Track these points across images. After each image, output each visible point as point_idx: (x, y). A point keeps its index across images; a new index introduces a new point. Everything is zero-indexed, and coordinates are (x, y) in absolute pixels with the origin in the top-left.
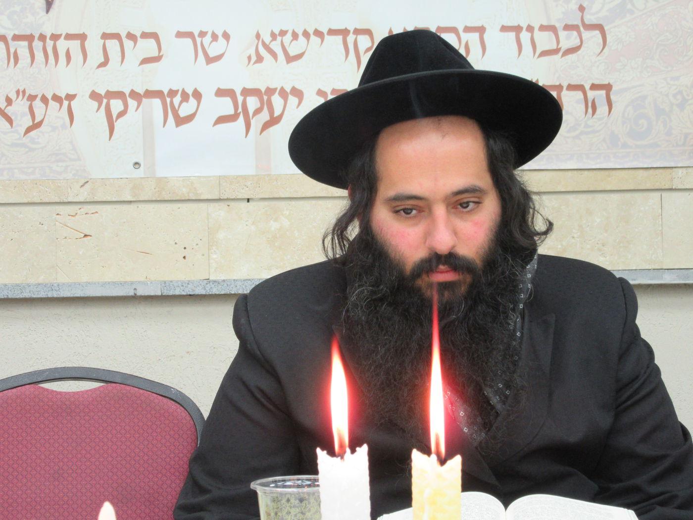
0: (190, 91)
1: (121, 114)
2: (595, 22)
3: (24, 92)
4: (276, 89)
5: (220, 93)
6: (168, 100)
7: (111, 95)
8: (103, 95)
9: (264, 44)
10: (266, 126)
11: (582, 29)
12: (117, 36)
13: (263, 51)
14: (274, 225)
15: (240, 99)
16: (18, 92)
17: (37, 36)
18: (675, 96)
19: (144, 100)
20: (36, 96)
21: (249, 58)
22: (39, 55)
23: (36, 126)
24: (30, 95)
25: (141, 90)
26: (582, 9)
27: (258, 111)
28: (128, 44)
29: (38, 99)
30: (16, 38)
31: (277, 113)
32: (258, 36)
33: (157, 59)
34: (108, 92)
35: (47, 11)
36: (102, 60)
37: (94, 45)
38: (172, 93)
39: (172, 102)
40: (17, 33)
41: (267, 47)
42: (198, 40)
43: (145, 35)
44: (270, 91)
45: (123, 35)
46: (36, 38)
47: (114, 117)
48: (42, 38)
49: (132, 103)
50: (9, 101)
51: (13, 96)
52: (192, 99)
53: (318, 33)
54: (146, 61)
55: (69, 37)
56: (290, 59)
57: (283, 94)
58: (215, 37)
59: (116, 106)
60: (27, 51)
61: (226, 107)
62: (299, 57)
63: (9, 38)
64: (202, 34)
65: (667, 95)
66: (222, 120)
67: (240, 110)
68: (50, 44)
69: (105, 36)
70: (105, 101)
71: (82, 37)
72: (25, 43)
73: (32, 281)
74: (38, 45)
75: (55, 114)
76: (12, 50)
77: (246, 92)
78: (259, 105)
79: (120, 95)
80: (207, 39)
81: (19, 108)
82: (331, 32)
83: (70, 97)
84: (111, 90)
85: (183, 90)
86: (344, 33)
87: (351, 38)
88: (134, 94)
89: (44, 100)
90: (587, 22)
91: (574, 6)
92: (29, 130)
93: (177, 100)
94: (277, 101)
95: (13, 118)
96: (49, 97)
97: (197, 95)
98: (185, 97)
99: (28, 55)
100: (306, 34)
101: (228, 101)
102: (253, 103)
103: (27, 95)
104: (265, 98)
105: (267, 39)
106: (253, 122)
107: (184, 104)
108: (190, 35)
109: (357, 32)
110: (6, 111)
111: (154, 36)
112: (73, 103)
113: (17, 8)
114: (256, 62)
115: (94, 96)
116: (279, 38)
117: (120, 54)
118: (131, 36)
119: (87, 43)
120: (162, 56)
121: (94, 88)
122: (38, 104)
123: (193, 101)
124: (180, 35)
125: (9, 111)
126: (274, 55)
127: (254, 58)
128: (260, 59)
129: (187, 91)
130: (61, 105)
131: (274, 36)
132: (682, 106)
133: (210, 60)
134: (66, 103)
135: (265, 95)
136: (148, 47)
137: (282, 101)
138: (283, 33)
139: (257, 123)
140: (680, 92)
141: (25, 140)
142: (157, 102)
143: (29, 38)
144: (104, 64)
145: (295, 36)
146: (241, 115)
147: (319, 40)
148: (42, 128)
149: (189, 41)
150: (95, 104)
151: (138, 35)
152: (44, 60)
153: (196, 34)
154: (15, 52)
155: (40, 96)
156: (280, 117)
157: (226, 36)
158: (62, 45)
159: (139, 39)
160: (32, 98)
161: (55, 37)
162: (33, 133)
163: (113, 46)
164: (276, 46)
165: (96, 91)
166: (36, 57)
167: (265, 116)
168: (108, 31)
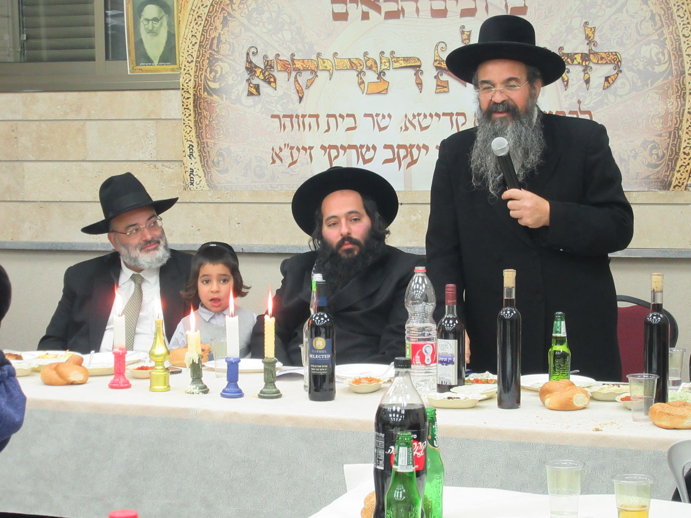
0: (371, 146)
1: (336, 157)
2: (586, 110)
3: (288, 145)
4: (415, 145)
5: (386, 147)
6: (360, 150)
7: (331, 147)
8: (327, 147)
9: (409, 120)
10: (409, 165)
11: (579, 113)
12: (334, 116)
13: (408, 124)
14: (413, 218)
15: (396, 150)
16: (285, 145)
17: (295, 116)
18: (631, 151)
19: (347, 150)
20: (294, 147)
21: (401, 128)
22: (296, 126)
23: (294, 163)
24: (291, 147)
25: (346, 145)
26: (579, 102)
27: (405, 157)
28: (340, 120)
29: (295, 149)
30: (285, 116)
31: (415, 158)
32: (406, 116)
33: (354, 128)
34: (329, 145)
35: (300, 102)
36: (327, 128)
37: (323, 120)
38: (362, 147)
39: (361, 152)
40: (285, 114)
41: (410, 122)
42: (375, 118)
43: (348, 116)
44: (412, 146)
45: (337, 116)
46: (294, 117)
47: (333, 159)
48: (297, 116)
49: (341, 152)
50: (281, 149)
51: (283, 147)
52: (371, 149)
53: (437, 115)
54: (348, 129)
55: (311, 116)
56: (423, 129)
57: (418, 148)
58: (384, 117)
59: (334, 153)
60: (290, 123)
61: (389, 154)
62: (427, 127)
63: (281, 116)
64: (377, 115)
65: (626, 151)
66: (387, 161)
67: (396, 156)
68: (301, 119)
69: (329, 116)
70: (328, 150)
71: (317, 116)
72: (289, 119)
73: (292, 244)
74: (295, 120)
75: (303, 157)
76: (282, 123)
77: (399, 147)
78: (406, 154)
79: (335, 147)
80: (380, 117)
81: (286, 153)
82: (444, 114)
83: (311, 148)
84: (331, 144)
85: (367, 145)
86: (451, 115)
87: (454, 118)
88: (343, 147)
89: (298, 149)
90: (582, 110)
91: (575, 100)
92: (290, 165)
93: (364, 150)
94: (415, 151)
95: (282, 158)
96: (301, 148)
97: (374, 148)
98: (368, 149)
99: (290, 125)
100: (431, 115)
101: (390, 151)
102: (402, 152)
103: (289, 146)
104: (409, 150)
105: (411, 118)
106: (402, 162)
107: (368, 152)
108: (371, 115)
109: (458, 114)
110: (279, 155)
111: (353, 116)
112: (312, 151)
113: (285, 101)
114: (404, 131)
115: (323, 147)
116: (417, 118)
117: (336, 126)
118: (341, 116)
119: (319, 119)
120: (357, 127)
121: (322, 143)
122: (295, 151)
123: (372, 151)
124: (366, 115)
125: (281, 154)
126: (414, 127)
127: (404, 128)
128: (407, 129)
129: (369, 145)
130: (306, 152)
131: (414, 116)
132: (635, 157)
133: (381, 129)
134: (308, 151)
135: (409, 148)
136: (350, 122)
137: (418, 152)
138: (419, 115)
139: (404, 163)
140: (634, 149)
141: (289, 170)
142: (354, 151)
143: (291, 117)
144: (327, 131)
145: (425, 116)
146: (397, 158)
147: (438, 118)
148: (297, 164)
149: (370, 119)
150: (323, 152)
151: (345, 116)
152: (298, 128)
153: (374, 115)
154: (284, 124)
155: (296, 147)
156: (417, 160)
157: (390, 116)
158: (307, 120)
159: (345, 117)
160: (292, 148)
161: (304, 116)
162: (292, 167)
163: (332, 120)
164: (415, 122)
165: (324, 145)
166: (294, 127)
167: (409, 159)
168: (330, 113)
